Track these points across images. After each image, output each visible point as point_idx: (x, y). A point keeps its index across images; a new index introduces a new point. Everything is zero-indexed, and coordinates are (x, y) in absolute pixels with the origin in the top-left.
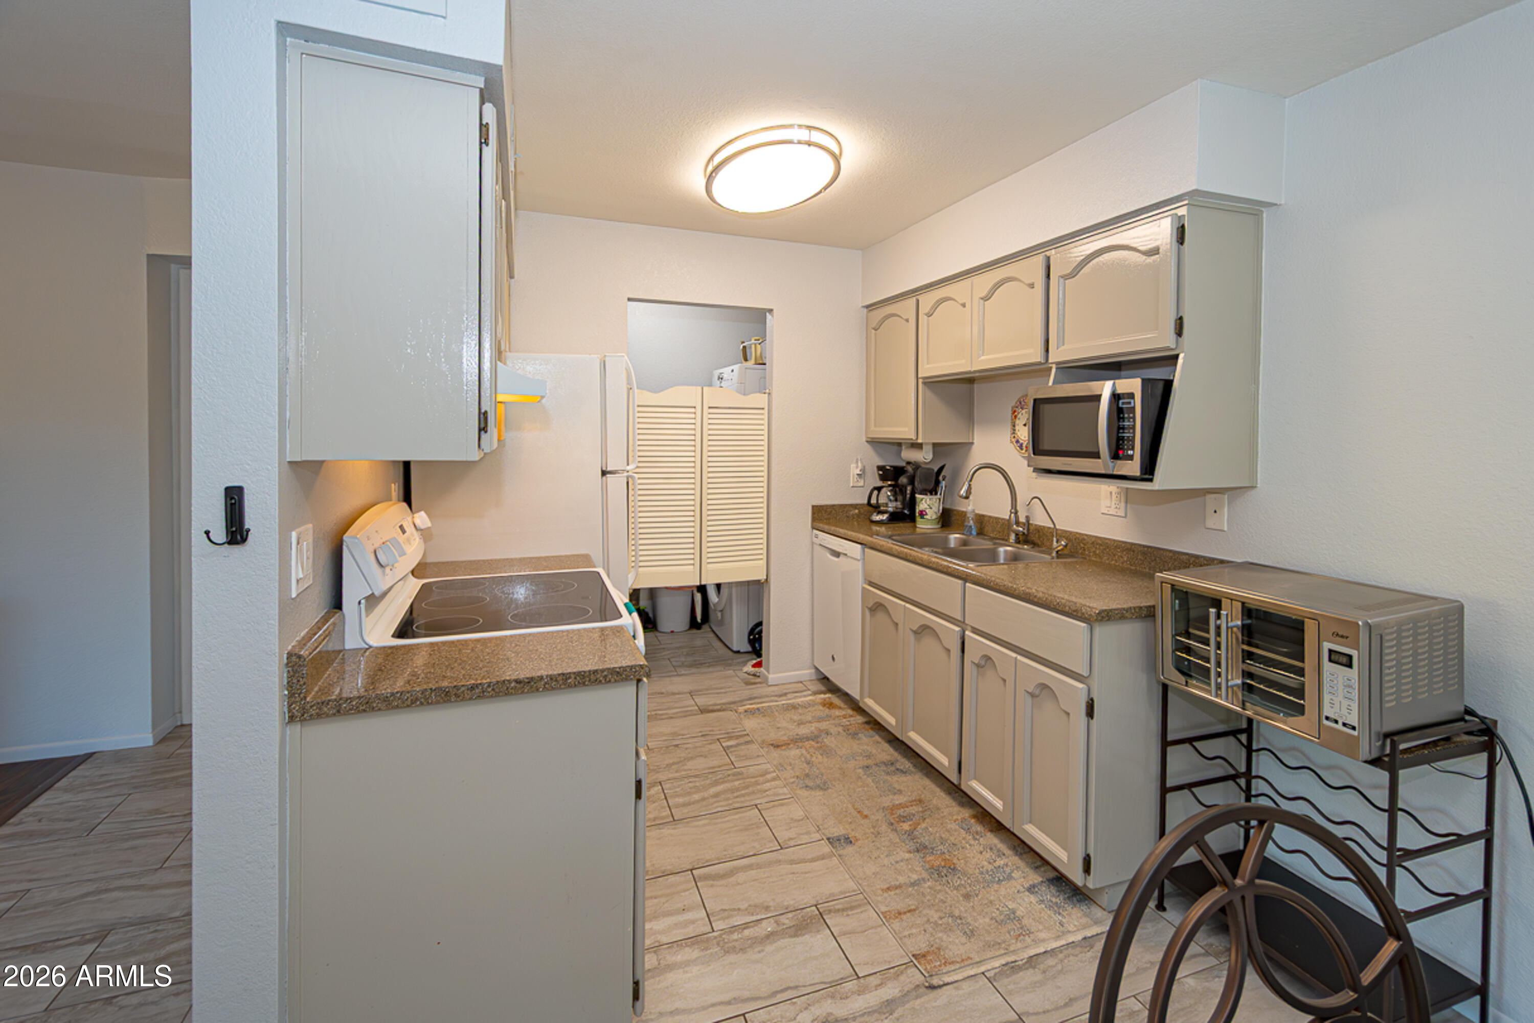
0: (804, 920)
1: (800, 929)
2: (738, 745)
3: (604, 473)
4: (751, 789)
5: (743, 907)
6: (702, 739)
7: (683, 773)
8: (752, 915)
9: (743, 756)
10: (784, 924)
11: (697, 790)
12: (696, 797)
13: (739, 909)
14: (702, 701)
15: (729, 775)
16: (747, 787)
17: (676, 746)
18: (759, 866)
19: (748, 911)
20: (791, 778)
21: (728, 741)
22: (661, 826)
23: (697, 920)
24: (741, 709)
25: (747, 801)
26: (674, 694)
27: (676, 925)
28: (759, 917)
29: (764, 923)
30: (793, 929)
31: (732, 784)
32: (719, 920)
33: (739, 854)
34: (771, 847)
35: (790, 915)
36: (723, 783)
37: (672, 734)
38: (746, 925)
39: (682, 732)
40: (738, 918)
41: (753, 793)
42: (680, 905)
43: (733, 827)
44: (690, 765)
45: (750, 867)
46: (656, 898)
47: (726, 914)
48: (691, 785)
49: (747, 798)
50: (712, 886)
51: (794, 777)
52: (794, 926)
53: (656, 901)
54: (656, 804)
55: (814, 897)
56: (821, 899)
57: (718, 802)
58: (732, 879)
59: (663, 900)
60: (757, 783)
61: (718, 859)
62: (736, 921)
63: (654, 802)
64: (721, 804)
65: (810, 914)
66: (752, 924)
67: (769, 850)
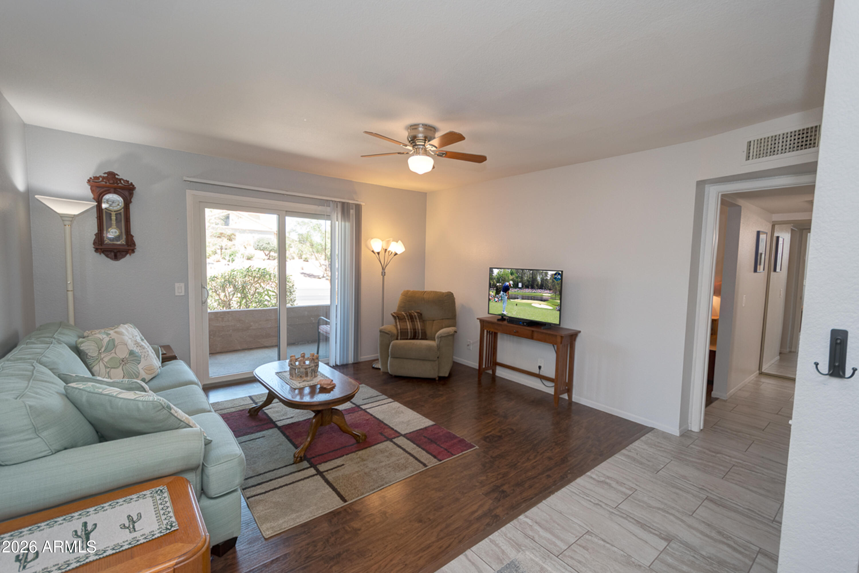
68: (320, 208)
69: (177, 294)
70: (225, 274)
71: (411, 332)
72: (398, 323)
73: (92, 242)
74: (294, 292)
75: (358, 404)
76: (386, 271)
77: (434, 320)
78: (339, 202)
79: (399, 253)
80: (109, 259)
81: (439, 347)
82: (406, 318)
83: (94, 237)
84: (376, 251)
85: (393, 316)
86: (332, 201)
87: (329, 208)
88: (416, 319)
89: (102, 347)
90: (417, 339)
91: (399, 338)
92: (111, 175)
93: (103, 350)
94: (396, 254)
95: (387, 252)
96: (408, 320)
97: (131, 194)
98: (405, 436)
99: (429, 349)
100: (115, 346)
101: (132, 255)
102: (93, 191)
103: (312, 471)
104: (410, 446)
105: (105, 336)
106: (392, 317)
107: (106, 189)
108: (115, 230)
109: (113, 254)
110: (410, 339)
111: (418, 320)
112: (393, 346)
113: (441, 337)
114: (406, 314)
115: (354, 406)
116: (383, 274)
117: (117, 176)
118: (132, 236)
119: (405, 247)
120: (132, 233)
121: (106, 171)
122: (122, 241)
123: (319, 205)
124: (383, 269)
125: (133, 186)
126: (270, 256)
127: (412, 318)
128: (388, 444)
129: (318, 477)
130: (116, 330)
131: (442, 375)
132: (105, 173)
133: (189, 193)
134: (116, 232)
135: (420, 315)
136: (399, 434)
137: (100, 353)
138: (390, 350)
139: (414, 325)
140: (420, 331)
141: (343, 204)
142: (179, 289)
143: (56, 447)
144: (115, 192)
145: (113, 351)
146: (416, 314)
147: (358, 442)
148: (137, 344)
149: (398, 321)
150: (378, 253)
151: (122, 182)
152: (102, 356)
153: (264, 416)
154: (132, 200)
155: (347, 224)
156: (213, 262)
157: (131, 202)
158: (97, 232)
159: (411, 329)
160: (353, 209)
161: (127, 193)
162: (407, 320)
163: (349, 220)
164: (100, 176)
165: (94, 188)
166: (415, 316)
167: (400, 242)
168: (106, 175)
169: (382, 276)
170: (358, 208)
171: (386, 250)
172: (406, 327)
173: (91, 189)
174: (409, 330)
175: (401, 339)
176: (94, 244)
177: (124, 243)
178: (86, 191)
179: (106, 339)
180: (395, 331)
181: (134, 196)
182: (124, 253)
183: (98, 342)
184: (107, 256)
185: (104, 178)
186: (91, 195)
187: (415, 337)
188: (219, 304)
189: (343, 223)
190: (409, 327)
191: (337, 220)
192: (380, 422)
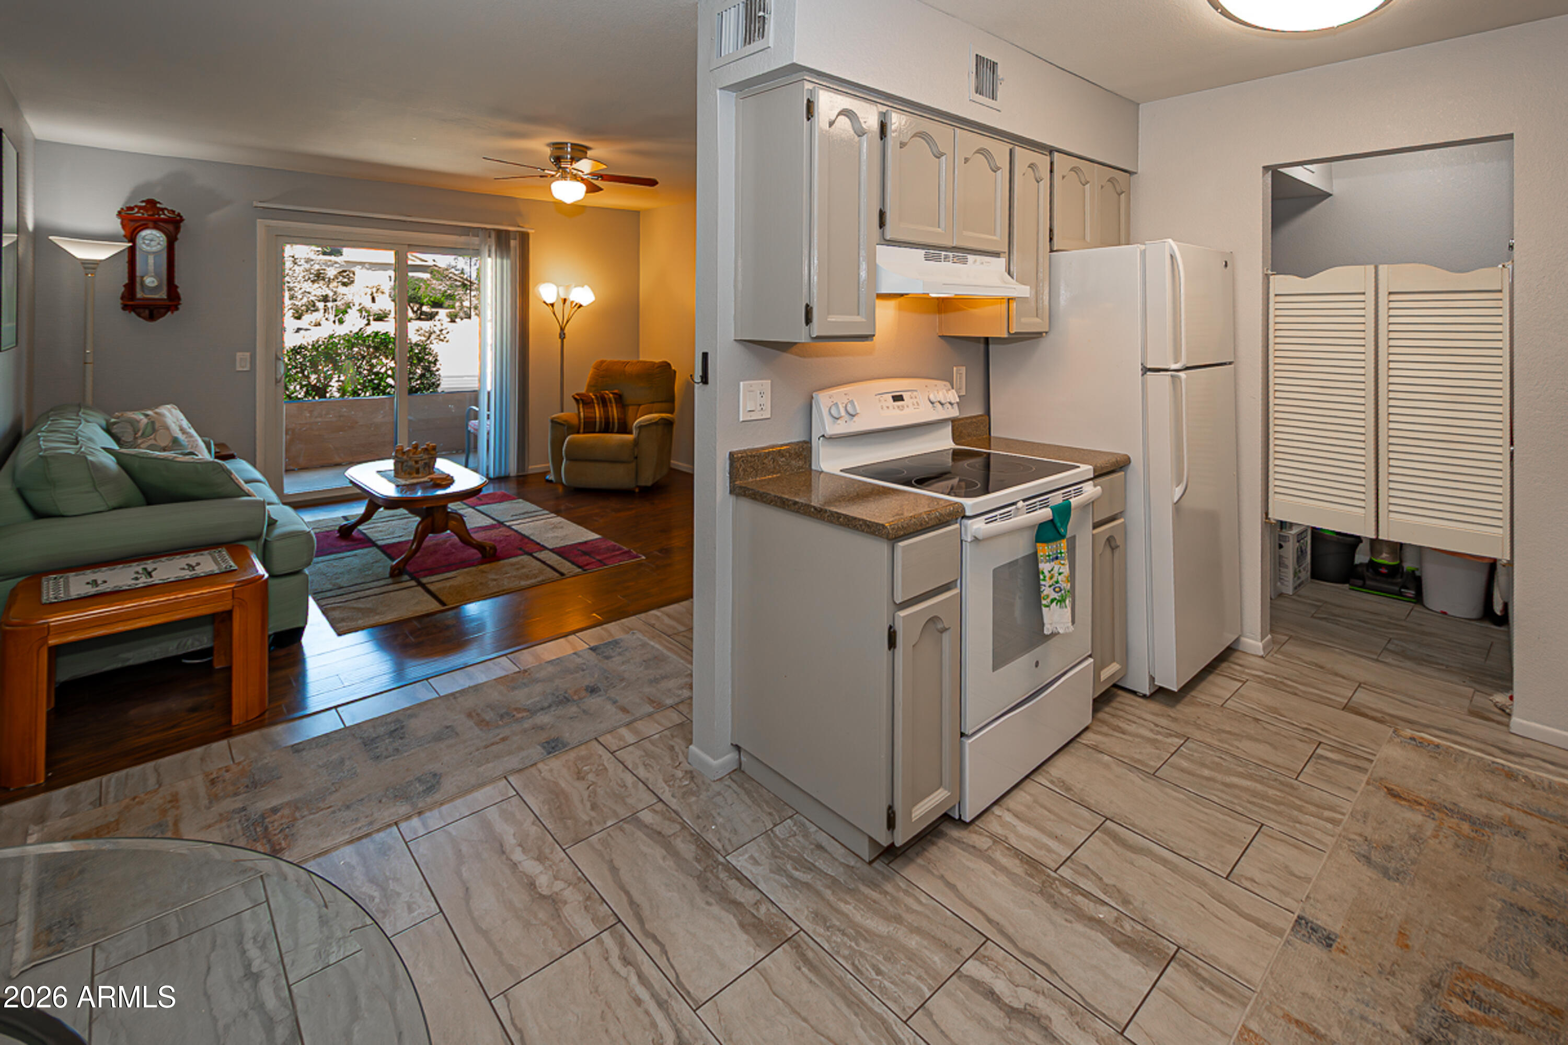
0: (1147, 945)
1: (1127, 943)
2: (1339, 763)
3: (1146, 370)
4: (1282, 808)
5: (1106, 880)
6: (1300, 731)
7: (1227, 746)
8: (1105, 894)
9: (1327, 776)
10: (1122, 927)
11: (1217, 767)
12: (1206, 773)
13: (1101, 879)
14: (1362, 697)
15: (1276, 780)
16: (1278, 803)
17: (1257, 720)
18: (1174, 869)
19: (1105, 888)
20: (1356, 834)
21: (1331, 751)
22: (1133, 769)
23: (1054, 852)
24: (1408, 732)
25: (1261, 815)
26: (1337, 674)
27: (1036, 840)
28: (1107, 900)
29: (1106, 908)
30: (1124, 938)
31: (1266, 789)
32: (1071, 869)
33: (1171, 844)
34: (1215, 867)
35: (1139, 928)
36: (1256, 781)
37: (1267, 706)
38: (1087, 894)
39: (1283, 712)
40: (1090, 883)
41: (1280, 813)
42: (1059, 832)
43: (1203, 822)
44: (1246, 745)
45: (1164, 862)
46: (1049, 811)
47: (1086, 871)
48: (1217, 760)
49: (1262, 812)
50: (1106, 844)
51: (1361, 835)
52: (1129, 937)
53: (1047, 813)
54: (1157, 751)
55: (1189, 940)
56: (1196, 950)
57: (1222, 791)
58: (1129, 854)
59: (1052, 817)
60: (1300, 809)
61: (1144, 831)
62: (1085, 884)
63: (1157, 749)
64: (1224, 796)
65: (1161, 947)
66: (1093, 898)
67: (1208, 867)
68: (463, 239)
69: (239, 369)
70: (318, 341)
71: (601, 422)
72: (581, 410)
73: (120, 295)
74: (437, 370)
75: (502, 520)
76: (566, 331)
77: (640, 405)
78: (494, 230)
79: (584, 304)
80: (141, 319)
81: (636, 443)
82: (595, 401)
83: (123, 289)
84: (549, 302)
85: (575, 399)
86: (482, 229)
87: (476, 238)
88: (611, 402)
89: (139, 431)
90: (612, 432)
91: (582, 431)
92: (151, 203)
93: (140, 434)
94: (581, 306)
95: (568, 303)
96: (598, 404)
97: (178, 229)
98: (552, 550)
99: (623, 445)
100: (154, 430)
101: (176, 313)
102: (124, 226)
103: (413, 583)
104: (554, 559)
105: (142, 417)
106: (573, 401)
107: (142, 223)
108: (152, 279)
109: (147, 312)
110: (600, 432)
111: (614, 405)
112: (568, 442)
113: (640, 427)
114: (595, 396)
115: (494, 522)
116: (562, 336)
117: (158, 205)
118: (177, 287)
119: (595, 294)
120: (176, 283)
121: (144, 199)
122: (163, 294)
123: (460, 235)
124: (562, 329)
125: (181, 217)
126: (421, 314)
127: (604, 402)
128: (525, 558)
129: (419, 588)
130: (157, 410)
131: (642, 483)
132: (143, 202)
133: (261, 225)
134: (153, 282)
135: (619, 398)
136: (544, 548)
137: (136, 438)
138: (564, 449)
139: (606, 412)
140: (616, 421)
141: (499, 233)
142: (242, 360)
143: (113, 503)
144: (156, 227)
145: (152, 437)
146: (611, 395)
147: (484, 556)
148: (182, 430)
149: (581, 406)
150: (552, 305)
151: (166, 212)
152: (139, 441)
153: (361, 536)
154: (179, 236)
155: (505, 261)
156: (309, 327)
157: (176, 239)
158: (126, 281)
159: (600, 418)
160: (515, 239)
161: (171, 227)
162: (596, 405)
163: (508, 256)
164: (136, 206)
165: (125, 222)
166: (610, 399)
167: (586, 287)
168: (144, 204)
169: (560, 340)
170: (524, 238)
171: (565, 300)
172: (593, 415)
173: (122, 223)
174: (598, 420)
175: (584, 433)
176: (123, 298)
177: (165, 297)
178: (115, 225)
179: (145, 420)
180: (575, 421)
181: (182, 229)
182: (163, 311)
183: (133, 423)
184: (139, 315)
185: (140, 208)
186: (122, 232)
187: (607, 428)
188: (307, 393)
189: (499, 260)
190: (598, 415)
191: (489, 256)
192: (524, 537)
